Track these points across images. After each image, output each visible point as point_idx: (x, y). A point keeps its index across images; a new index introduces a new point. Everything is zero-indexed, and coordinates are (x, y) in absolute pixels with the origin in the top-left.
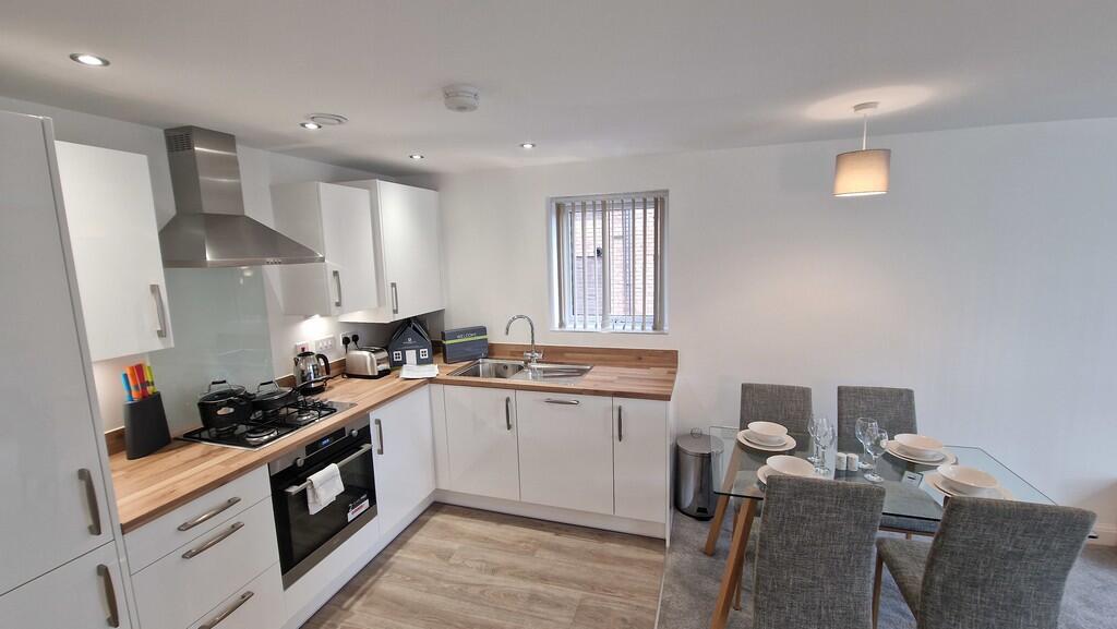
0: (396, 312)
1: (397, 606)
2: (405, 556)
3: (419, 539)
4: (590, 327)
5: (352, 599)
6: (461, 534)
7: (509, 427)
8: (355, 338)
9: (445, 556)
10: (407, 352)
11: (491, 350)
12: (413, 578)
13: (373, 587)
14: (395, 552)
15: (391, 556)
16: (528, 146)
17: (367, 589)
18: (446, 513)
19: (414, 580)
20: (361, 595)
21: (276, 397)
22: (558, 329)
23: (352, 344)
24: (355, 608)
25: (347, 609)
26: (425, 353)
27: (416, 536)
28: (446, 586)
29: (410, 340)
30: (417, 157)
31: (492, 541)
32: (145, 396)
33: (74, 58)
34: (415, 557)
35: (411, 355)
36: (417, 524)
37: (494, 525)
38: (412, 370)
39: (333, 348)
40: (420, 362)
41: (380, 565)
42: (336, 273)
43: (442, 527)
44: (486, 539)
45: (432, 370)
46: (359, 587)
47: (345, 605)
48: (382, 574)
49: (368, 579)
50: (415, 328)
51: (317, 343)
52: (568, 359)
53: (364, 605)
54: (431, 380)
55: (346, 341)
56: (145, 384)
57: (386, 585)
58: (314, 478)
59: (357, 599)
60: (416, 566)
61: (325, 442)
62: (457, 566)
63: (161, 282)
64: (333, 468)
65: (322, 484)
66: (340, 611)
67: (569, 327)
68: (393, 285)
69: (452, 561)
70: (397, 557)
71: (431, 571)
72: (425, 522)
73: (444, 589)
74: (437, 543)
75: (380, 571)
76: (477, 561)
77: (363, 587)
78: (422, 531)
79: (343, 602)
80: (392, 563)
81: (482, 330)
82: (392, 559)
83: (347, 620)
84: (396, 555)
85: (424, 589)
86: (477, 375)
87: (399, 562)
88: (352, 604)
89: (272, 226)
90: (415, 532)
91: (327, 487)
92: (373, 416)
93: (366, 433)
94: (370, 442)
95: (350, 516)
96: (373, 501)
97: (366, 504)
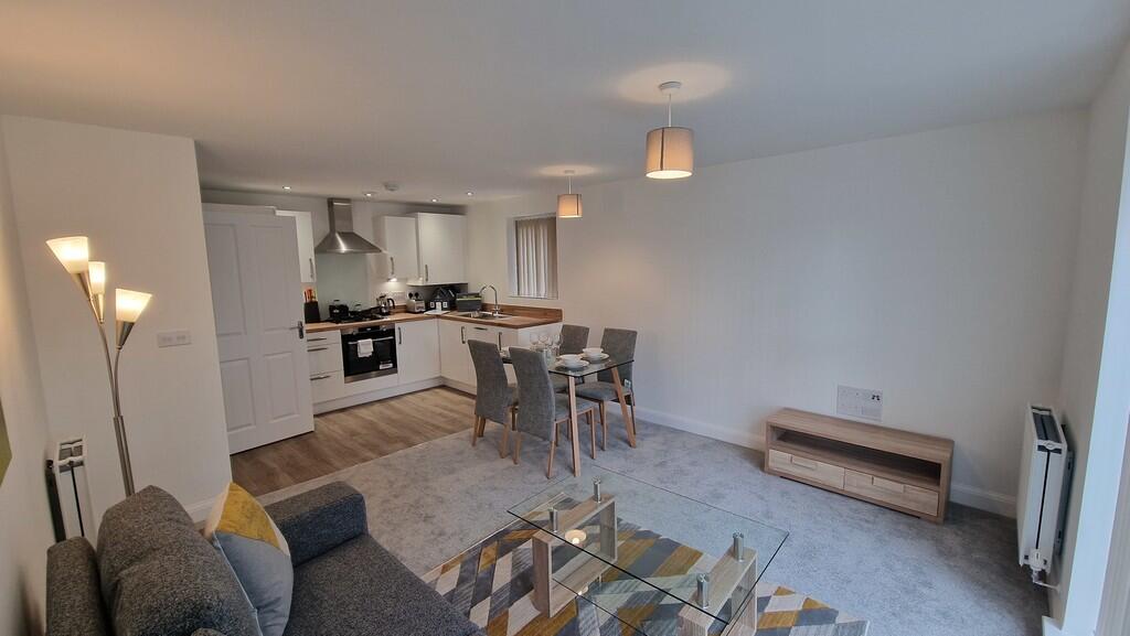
0: (427, 280)
7: (464, 342)
8: (417, 295)
10: (436, 302)
11: (484, 307)
18: (446, 390)
21: (359, 310)
23: (414, 297)
26: (445, 305)
29: (438, 296)
32: (311, 302)
35: (438, 304)
36: (427, 390)
38: (437, 311)
39: (402, 298)
40: (443, 309)
42: (392, 259)
45: (444, 313)
50: (442, 291)
51: (393, 294)
54: (437, 316)
55: (411, 295)
56: (312, 297)
58: (360, 342)
61: (368, 329)
63: (313, 258)
64: (370, 340)
65: (363, 345)
68: (426, 266)
72: (433, 391)
81: (480, 295)
89: (372, 243)
91: (365, 348)
92: (397, 326)
93: (391, 332)
94: (394, 336)
95: (381, 367)
96: (395, 366)
97: (391, 365)
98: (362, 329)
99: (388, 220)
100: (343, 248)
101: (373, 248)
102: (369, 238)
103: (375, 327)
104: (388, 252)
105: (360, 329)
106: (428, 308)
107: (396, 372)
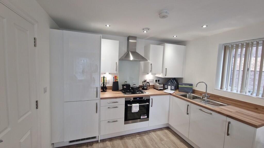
0: (166, 75)
1: (144, 143)
2: (153, 134)
3: (159, 133)
4: (235, 91)
5: (138, 136)
6: (169, 138)
7: (188, 114)
8: (159, 81)
9: (161, 140)
10: (168, 86)
11: (194, 91)
12: (152, 140)
13: (143, 136)
14: (152, 132)
15: (151, 132)
16: (205, 26)
17: (142, 136)
18: (169, 131)
19: (151, 140)
20: (140, 136)
21: (135, 87)
22: (219, 89)
23: (157, 82)
24: (137, 138)
25: (136, 137)
26: (173, 88)
27: (158, 132)
28: (157, 146)
29: (169, 83)
30: (175, 36)
31: (176, 145)
32: (116, 81)
33: (106, 26)
34: (155, 135)
35: (169, 87)
36: (161, 129)
37: (179, 141)
38: (169, 91)
39: (152, 82)
40: (171, 89)
41: (147, 133)
42: (151, 64)
43: (166, 133)
44: (174, 143)
45: (172, 92)
46: (141, 134)
47: (136, 136)
48: (147, 135)
49: (143, 134)
50: (171, 81)
51: (149, 80)
52: (220, 100)
53: (139, 138)
54: (170, 94)
55: (156, 81)
57: (146, 137)
58: (133, 105)
59: (139, 136)
60: (154, 138)
61: (138, 98)
62: (162, 144)
63: (118, 62)
64: (138, 104)
65: (135, 107)
66: (135, 136)
67: (225, 89)
68: (166, 69)
69: (162, 142)
70: (152, 134)
71: (156, 141)
72: (163, 130)
73: (155, 147)
74: (162, 136)
75: (147, 134)
76: (168, 146)
77: (142, 135)
78: (160, 131)
79: (136, 135)
80: (150, 134)
81: (191, 85)
82: (150, 133)
83: (135, 139)
84: (152, 133)
85: (152, 144)
86: (186, 97)
87: (152, 135)
88: (137, 137)
89: (143, 56)
90: (159, 131)
91: (135, 108)
92: (151, 97)
93: (148, 101)
94: (149, 103)
95: (142, 117)
96: (148, 117)
97: (146, 117)
98: (135, 98)
99: (152, 46)
100: (132, 58)
101: (143, 59)
102: (142, 54)
103: (141, 98)
104: (150, 61)
105: (134, 98)
106: (165, 89)
107: (148, 120)
